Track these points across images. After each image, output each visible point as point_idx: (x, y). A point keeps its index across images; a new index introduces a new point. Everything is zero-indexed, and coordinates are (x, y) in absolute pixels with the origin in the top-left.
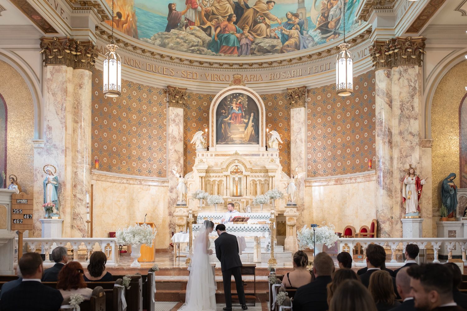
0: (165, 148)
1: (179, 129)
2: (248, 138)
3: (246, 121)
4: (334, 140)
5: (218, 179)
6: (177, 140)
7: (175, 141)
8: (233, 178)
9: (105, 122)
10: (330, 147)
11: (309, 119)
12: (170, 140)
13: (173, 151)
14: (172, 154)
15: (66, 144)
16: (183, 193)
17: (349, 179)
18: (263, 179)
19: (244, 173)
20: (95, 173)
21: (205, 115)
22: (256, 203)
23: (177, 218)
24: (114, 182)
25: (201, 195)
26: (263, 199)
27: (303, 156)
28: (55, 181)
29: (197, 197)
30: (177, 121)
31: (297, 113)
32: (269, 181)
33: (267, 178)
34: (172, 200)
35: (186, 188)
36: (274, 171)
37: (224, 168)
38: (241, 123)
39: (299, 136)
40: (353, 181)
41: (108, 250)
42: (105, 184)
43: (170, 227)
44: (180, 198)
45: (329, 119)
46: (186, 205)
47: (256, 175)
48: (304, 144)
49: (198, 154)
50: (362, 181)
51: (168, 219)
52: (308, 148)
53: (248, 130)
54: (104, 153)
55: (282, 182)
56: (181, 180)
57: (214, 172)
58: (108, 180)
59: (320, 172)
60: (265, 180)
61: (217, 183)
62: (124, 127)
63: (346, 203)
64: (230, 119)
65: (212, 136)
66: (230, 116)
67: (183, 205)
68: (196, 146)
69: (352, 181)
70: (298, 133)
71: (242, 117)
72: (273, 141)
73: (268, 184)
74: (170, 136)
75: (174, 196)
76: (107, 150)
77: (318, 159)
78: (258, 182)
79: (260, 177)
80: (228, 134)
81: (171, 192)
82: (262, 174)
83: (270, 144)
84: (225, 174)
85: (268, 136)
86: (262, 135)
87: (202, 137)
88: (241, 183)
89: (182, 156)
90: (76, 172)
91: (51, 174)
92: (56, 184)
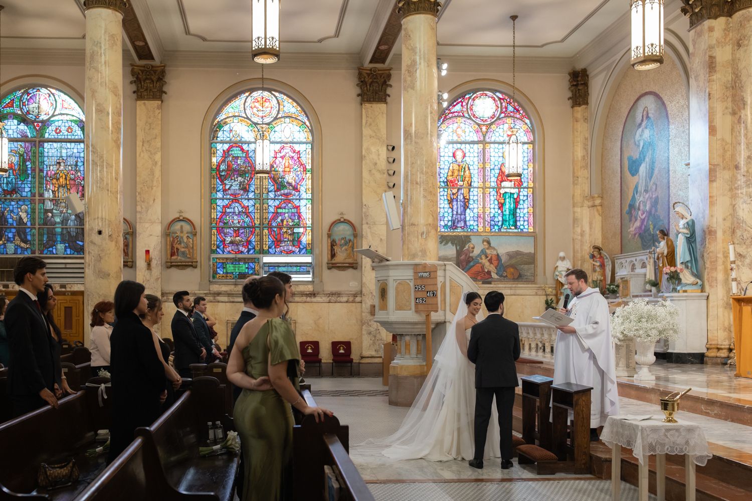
15: (710, 158)
28: (688, 228)
90: (734, 206)
91: (683, 217)
92: (688, 234)
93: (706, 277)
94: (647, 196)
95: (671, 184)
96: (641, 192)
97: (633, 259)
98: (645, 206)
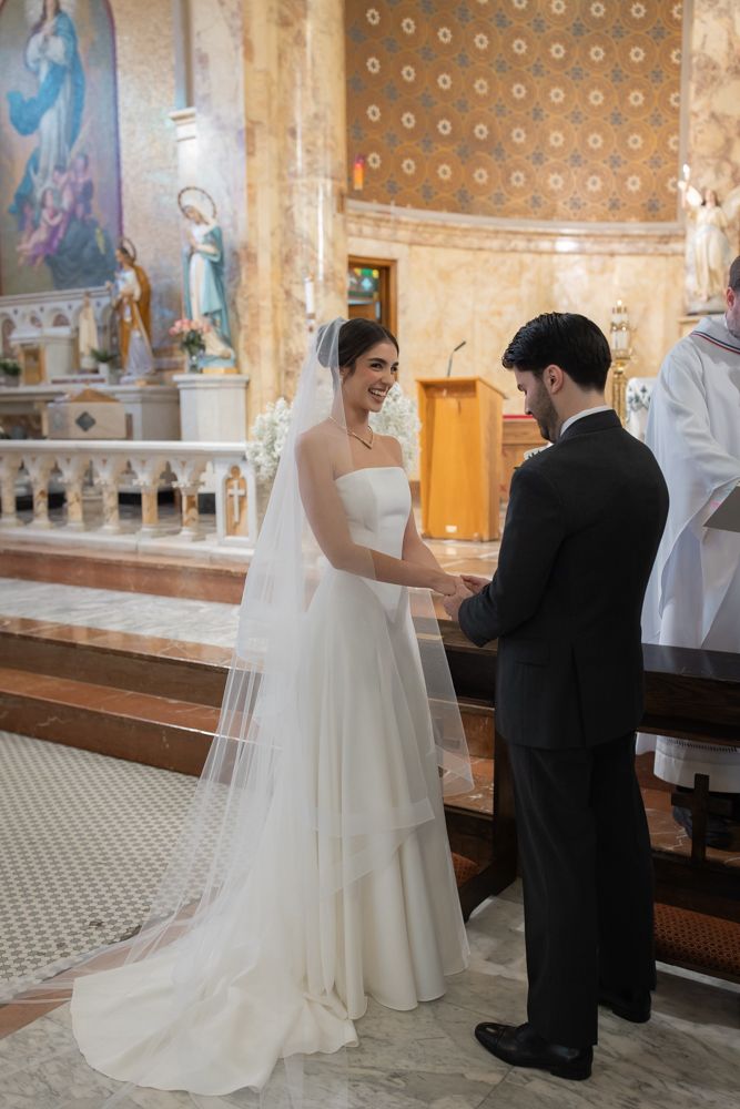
0: (676, 112)
6: (723, 72)
7: (714, 79)
9: (445, 35)
12: (696, 75)
13: (704, 117)
14: (701, 132)
15: (247, 108)
16: (713, 267)
20: (404, 219)
24: (480, 249)
28: (212, 243)
41: (236, 492)
42: (445, 257)
44: (703, 289)
54: (441, 149)
56: (706, 216)
58: (458, 241)
62: (520, 47)
74: (695, 60)
76: (452, 138)
90: (288, 209)
91: (200, 220)
92: (215, 255)
93: (241, 344)
94: (63, 179)
95: (124, 158)
96: (46, 172)
97: (36, 308)
98: (59, 198)
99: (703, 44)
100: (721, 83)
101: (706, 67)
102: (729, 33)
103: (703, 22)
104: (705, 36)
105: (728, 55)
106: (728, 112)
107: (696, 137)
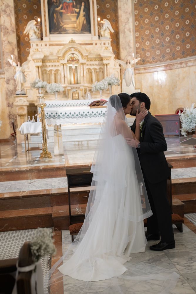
1: (11, 20)
2: (80, 28)
3: (77, 10)
4: (162, 27)
5: (54, 69)
6: (10, 31)
7: (8, 32)
8: (69, 67)
10: (158, 35)
11: (136, 9)
12: (3, 31)
13: (6, 42)
14: (6, 46)
16: (22, 82)
17: (179, 63)
18: (97, 67)
19: (81, 61)
21: (35, 7)
22: (96, 89)
23: (17, 108)
25: (40, 84)
26: (102, 85)
27: (132, 45)
29: (36, 86)
30: (8, 12)
31: (124, 4)
32: (103, 69)
33: (102, 67)
34: (9, 91)
35: (24, 77)
36: (108, 58)
37: (61, 57)
38: (72, 12)
39: (127, 26)
40: (184, 65)
43: (10, 118)
44: (19, 88)
45: (156, 7)
46: (25, 94)
47: (91, 64)
48: (132, 34)
49: (33, 45)
50: (194, 65)
51: (7, 110)
52: (137, 38)
53: (80, 20)
55: (115, 70)
56: (18, 69)
57: (50, 61)
59: (149, 60)
60: (100, 68)
61: (53, 72)
63: (176, 87)
64: (62, 9)
65: (45, 26)
66: (61, 6)
67: (23, 94)
68: (30, 36)
69: (182, 66)
70: (126, 23)
71: (73, 6)
72: (105, 30)
73: (103, 72)
74: (2, 27)
75: (11, 87)
77: (147, 47)
78: (93, 71)
79: (95, 65)
80: (60, 24)
81: (8, 83)
82: (97, 62)
83: (102, 33)
84: (62, 63)
85: (100, 25)
86: (94, 24)
87: (35, 27)
88: (77, 71)
89: (16, 48)
99: (4, 23)
100: (10, 34)
101: (5, 29)
102: (10, 21)
103: (3, 17)
104: (4, 21)
105: (11, 27)
106: (12, 42)
107: (5, 47)
